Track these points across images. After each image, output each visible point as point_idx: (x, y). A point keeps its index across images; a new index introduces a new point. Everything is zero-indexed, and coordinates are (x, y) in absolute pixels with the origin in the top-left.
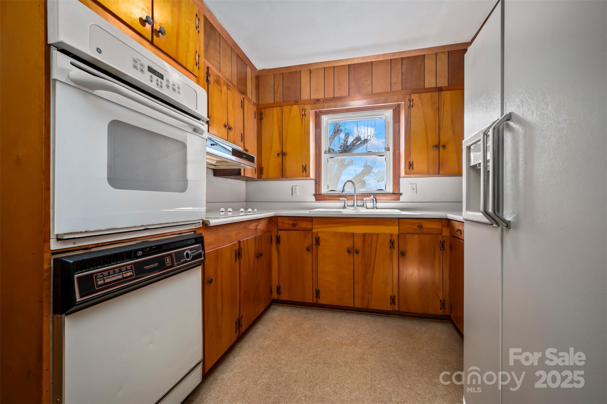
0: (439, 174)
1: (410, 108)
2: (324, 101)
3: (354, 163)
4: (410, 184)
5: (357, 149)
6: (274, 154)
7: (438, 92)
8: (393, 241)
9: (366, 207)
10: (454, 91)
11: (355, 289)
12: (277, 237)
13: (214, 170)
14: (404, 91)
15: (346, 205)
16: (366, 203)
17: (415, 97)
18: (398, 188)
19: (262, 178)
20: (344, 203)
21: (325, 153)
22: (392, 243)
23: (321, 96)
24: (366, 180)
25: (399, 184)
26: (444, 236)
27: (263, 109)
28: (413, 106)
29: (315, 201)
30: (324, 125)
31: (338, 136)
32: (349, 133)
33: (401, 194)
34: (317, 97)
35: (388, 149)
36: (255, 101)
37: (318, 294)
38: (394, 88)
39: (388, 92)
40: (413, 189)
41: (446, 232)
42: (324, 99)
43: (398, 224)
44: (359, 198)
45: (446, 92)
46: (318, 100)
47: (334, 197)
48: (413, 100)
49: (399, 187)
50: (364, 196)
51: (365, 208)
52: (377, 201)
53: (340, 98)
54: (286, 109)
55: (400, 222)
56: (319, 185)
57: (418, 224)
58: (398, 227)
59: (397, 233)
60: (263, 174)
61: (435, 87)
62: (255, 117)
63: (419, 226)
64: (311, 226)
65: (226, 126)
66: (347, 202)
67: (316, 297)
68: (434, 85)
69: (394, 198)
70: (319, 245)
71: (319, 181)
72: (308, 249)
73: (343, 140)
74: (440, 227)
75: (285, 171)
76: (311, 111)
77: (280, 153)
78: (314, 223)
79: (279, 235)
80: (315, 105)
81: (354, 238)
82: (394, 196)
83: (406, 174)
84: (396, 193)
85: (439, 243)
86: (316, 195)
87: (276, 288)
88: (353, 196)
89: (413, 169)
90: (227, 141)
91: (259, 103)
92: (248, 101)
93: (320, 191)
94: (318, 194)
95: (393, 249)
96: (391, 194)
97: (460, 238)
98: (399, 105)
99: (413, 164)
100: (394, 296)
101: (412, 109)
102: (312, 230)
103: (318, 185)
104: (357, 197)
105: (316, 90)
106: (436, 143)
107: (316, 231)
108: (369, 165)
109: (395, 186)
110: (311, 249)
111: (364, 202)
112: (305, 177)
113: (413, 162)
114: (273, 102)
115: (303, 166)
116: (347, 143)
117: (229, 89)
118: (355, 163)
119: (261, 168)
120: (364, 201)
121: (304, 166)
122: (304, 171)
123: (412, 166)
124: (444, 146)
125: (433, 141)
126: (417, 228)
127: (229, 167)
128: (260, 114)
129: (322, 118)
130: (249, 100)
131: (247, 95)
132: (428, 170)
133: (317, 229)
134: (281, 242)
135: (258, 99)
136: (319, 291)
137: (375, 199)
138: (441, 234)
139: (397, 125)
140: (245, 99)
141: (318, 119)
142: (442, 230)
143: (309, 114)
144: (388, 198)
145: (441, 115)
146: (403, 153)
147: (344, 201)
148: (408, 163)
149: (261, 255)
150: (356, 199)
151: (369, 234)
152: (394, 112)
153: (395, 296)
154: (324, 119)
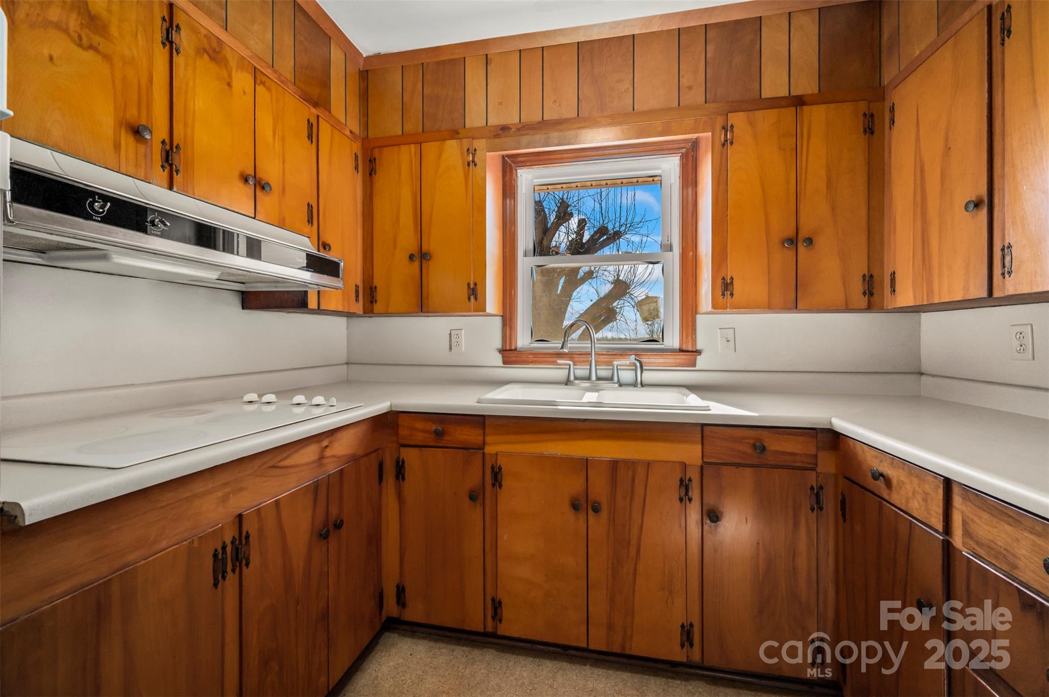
0: (796, 308)
1: (725, 147)
2: (519, 129)
3: (595, 275)
4: (720, 329)
5: (601, 249)
6: (401, 257)
7: (795, 108)
8: (687, 482)
9: (619, 381)
10: (833, 106)
11: (590, 602)
12: (398, 462)
13: (243, 293)
14: (712, 106)
15: (572, 378)
16: (619, 371)
17: (738, 120)
18: (692, 337)
19: (375, 311)
20: (568, 371)
21: (525, 255)
22: (685, 485)
23: (512, 119)
24: (617, 308)
25: (695, 329)
26: (821, 473)
27: (377, 149)
28: (732, 143)
29: (502, 365)
30: (524, 191)
31: (564, 224)
32: (587, 219)
33: (699, 352)
34: (502, 122)
35: (670, 248)
36: (356, 130)
37: (499, 611)
38: (687, 99)
39: (670, 109)
40: (728, 341)
41: (827, 464)
42: (520, 126)
43: (700, 439)
44: (602, 358)
45: (814, 108)
46: (505, 128)
47: (544, 356)
48: (732, 126)
49: (695, 337)
50: (614, 355)
51: (617, 385)
52: (644, 368)
53: (557, 124)
54: (430, 148)
55: (705, 434)
56: (511, 329)
57: (752, 441)
58: (700, 447)
59: (699, 463)
60: (376, 301)
61: (787, 95)
62: (356, 168)
63: (754, 446)
64: (481, 438)
65: (246, 180)
66: (574, 369)
67: (493, 618)
68: (784, 92)
69: (682, 361)
70: (500, 487)
71: (511, 320)
72: (473, 497)
73: (575, 232)
74: (812, 450)
75: (428, 298)
76: (487, 153)
77: (416, 254)
78: (487, 431)
79: (401, 460)
80: (497, 141)
81: (589, 471)
82: (684, 357)
83: (714, 306)
84: (687, 349)
85: (809, 491)
86: (504, 350)
87: (395, 589)
88: (589, 354)
89: (732, 294)
90: (254, 218)
91: (368, 137)
92: (332, 125)
93: (513, 343)
94: (508, 348)
95: (688, 502)
96: (676, 352)
97: (886, 497)
98: (695, 144)
99: (732, 283)
100: (691, 625)
101: (730, 150)
102: (483, 448)
103: (508, 328)
104: (597, 356)
105: (500, 104)
106: (791, 232)
107: (494, 452)
108: (622, 280)
109: (684, 334)
110: (482, 495)
111: (613, 369)
112: (474, 312)
113: (732, 278)
114: (400, 133)
115: (469, 284)
116: (581, 239)
117: (263, 83)
118: (597, 276)
119: (371, 288)
120: (614, 367)
121: (472, 286)
122: (472, 297)
123: (729, 287)
124: (810, 241)
125: (782, 227)
126: (749, 450)
127: (276, 287)
128: (370, 161)
129: (519, 175)
130: (336, 125)
131: (330, 113)
132: (769, 300)
133: (497, 446)
134: (406, 476)
135: (365, 124)
136: (500, 603)
137: (638, 364)
138: (813, 469)
139: (690, 191)
140: (320, 119)
141: (508, 176)
142: (816, 456)
143: (485, 161)
144: (669, 361)
145: (801, 165)
146: (706, 255)
147: (568, 367)
148: (719, 282)
149: (338, 526)
150: (596, 362)
151: (625, 462)
152: (684, 160)
153: (693, 623)
154: (524, 176)
